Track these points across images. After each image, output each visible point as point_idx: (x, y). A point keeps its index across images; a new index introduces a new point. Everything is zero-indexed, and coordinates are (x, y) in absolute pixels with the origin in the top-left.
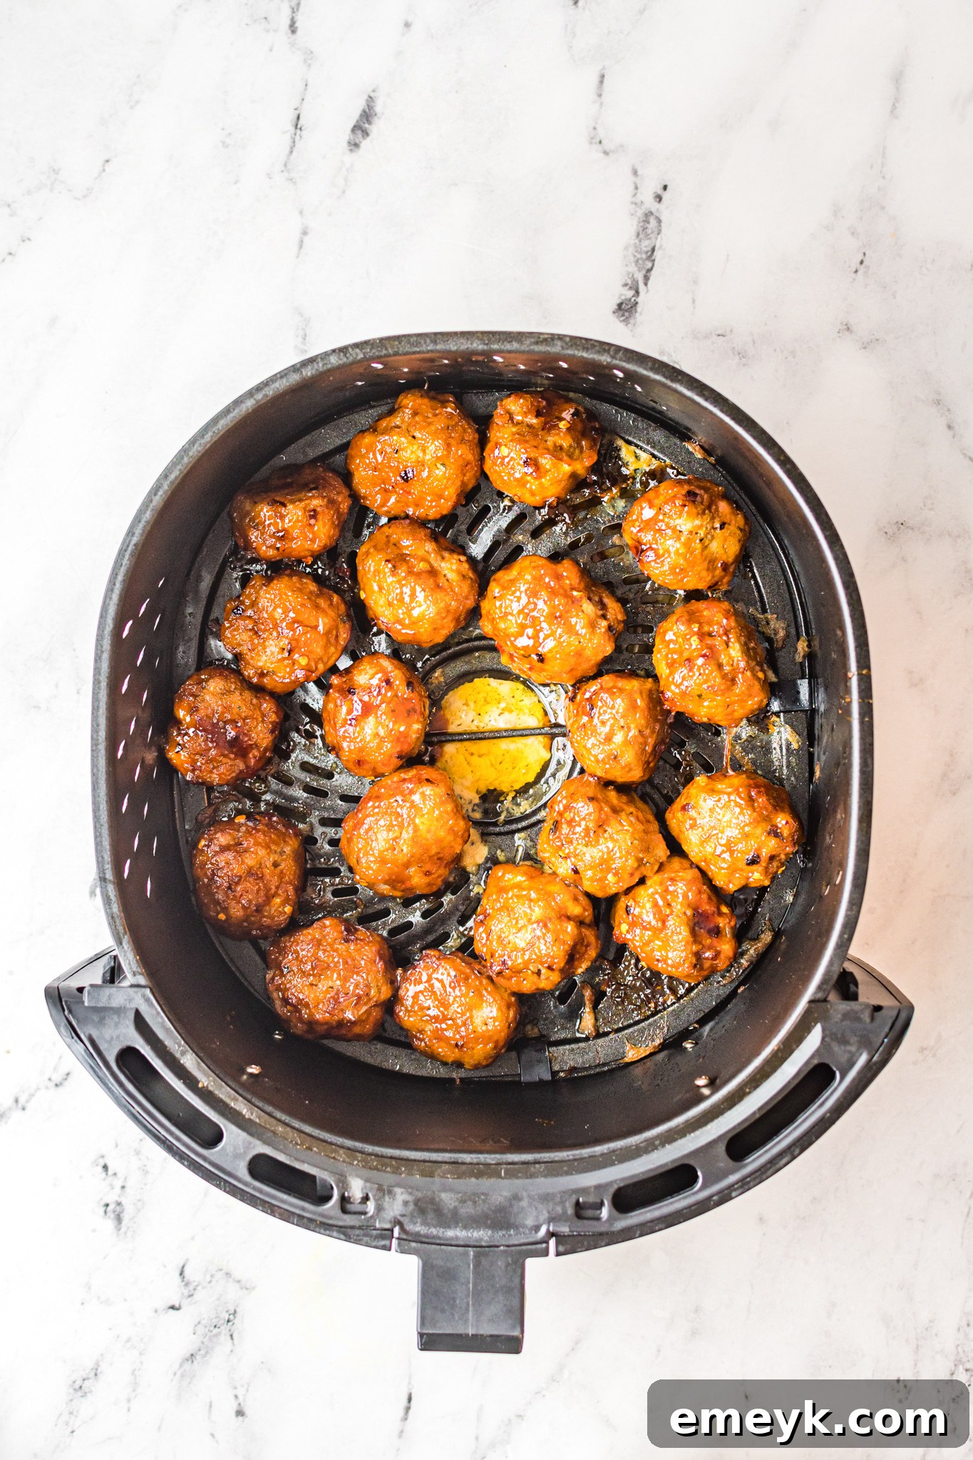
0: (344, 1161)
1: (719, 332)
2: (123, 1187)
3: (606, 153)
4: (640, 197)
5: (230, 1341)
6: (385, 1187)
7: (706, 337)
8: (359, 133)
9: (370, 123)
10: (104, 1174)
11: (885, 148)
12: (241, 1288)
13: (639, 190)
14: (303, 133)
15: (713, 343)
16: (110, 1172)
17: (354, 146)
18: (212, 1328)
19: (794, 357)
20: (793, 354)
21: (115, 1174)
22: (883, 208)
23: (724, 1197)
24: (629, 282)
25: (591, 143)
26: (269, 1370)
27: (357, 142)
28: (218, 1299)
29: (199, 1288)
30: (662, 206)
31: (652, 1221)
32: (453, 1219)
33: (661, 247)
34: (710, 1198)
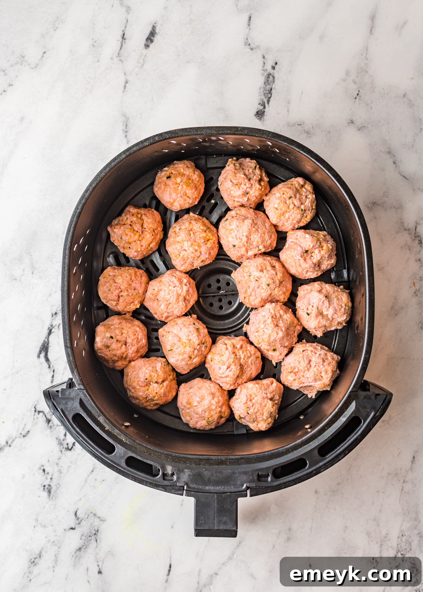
0: (164, 459)
1: (299, 123)
2: (51, 479)
3: (252, 49)
4: (266, 67)
5: (95, 543)
6: (181, 469)
7: (293, 126)
8: (149, 41)
9: (154, 37)
10: (43, 474)
11: (367, 47)
12: (101, 520)
13: (266, 65)
14: (126, 41)
15: (296, 128)
16: (46, 472)
17: (147, 46)
18: (88, 537)
19: (330, 134)
20: (329, 132)
21: (48, 473)
22: (367, 72)
23: (318, 472)
24: (261, 103)
25: (245, 45)
26: (112, 555)
27: (148, 44)
28: (91, 525)
29: (83, 520)
30: (275, 71)
31: (289, 482)
32: (209, 482)
33: (274, 88)
34: (312, 472)
